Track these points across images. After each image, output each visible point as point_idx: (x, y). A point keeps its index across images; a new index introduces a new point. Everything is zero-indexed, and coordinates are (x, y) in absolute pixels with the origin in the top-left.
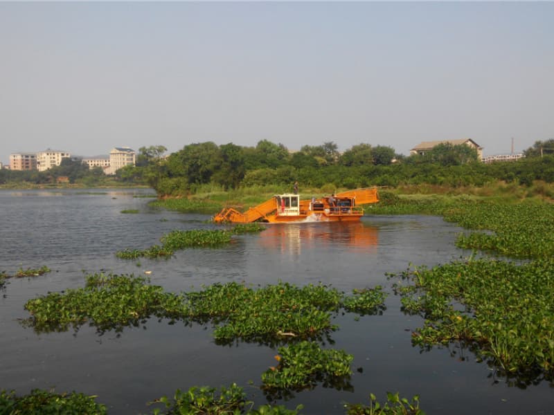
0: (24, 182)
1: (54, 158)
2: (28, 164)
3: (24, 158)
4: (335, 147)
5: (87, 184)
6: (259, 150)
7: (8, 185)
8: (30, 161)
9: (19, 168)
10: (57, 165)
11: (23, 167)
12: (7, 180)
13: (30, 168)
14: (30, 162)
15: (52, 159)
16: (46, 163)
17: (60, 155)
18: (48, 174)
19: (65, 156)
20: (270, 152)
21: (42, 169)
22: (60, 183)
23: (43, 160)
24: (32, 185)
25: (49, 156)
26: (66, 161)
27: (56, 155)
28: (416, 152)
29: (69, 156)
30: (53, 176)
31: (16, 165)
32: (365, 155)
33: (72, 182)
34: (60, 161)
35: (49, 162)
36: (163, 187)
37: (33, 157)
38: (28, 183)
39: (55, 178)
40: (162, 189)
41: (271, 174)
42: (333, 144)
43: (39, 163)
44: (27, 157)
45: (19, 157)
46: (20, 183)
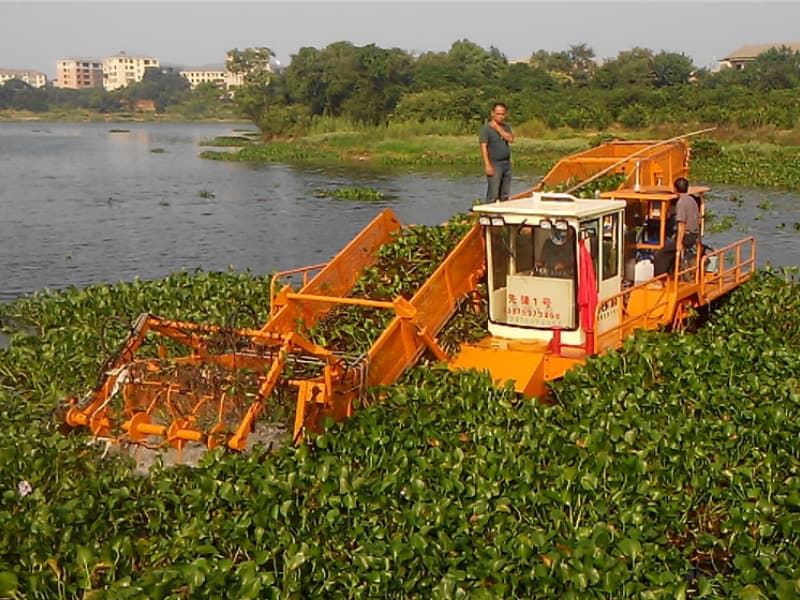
0: (79, 109)
1: (132, 68)
2: (87, 77)
3: (81, 67)
4: (590, 53)
5: (186, 115)
6: (452, 58)
7: (51, 114)
8: (91, 71)
9: (73, 84)
10: (137, 80)
11: (79, 83)
12: (50, 106)
13: (92, 85)
14: (91, 73)
15: (129, 70)
16: (118, 76)
17: (142, 62)
18: (120, 97)
19: (151, 65)
20: (470, 62)
21: (110, 86)
22: (141, 112)
23: (113, 71)
24: (92, 114)
25: (124, 64)
26: (151, 74)
27: (135, 61)
28: (729, 65)
29: (157, 65)
30: (128, 99)
31: (67, 80)
32: (638, 70)
33: (160, 110)
34: (141, 75)
35: (124, 74)
36: (270, 121)
37: (95, 65)
38: (86, 112)
39: (132, 104)
40: (269, 124)
41: (440, 102)
42: (586, 48)
43: (106, 76)
44: (86, 65)
45: (72, 66)
46: (72, 111)
